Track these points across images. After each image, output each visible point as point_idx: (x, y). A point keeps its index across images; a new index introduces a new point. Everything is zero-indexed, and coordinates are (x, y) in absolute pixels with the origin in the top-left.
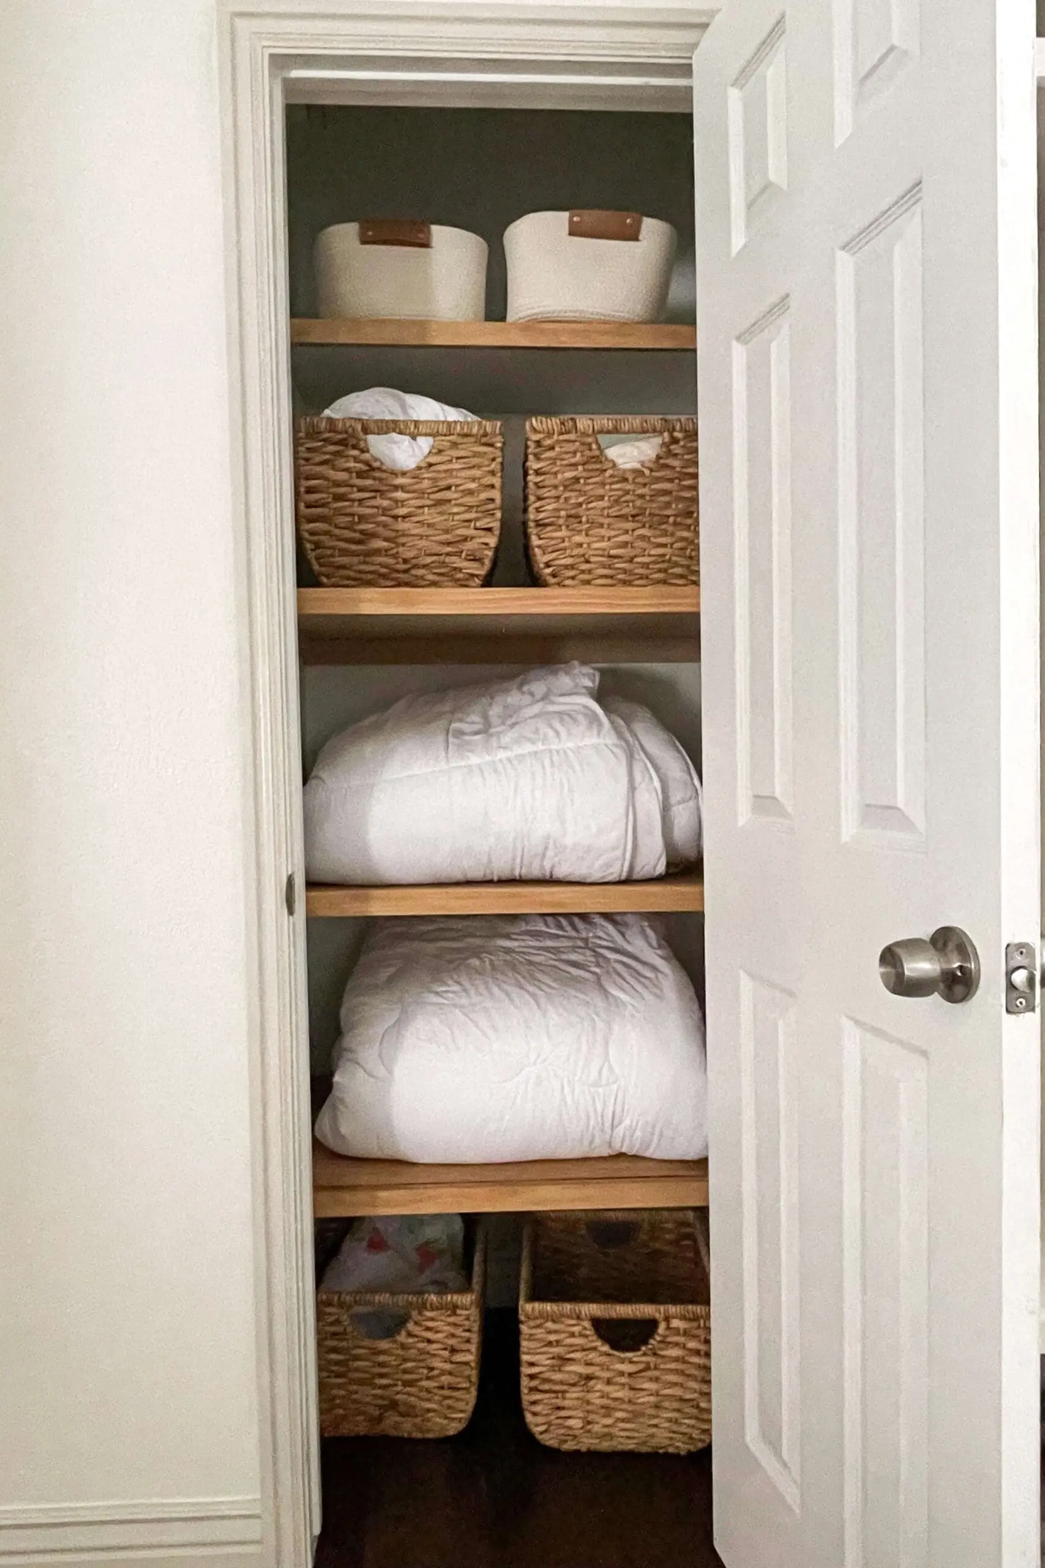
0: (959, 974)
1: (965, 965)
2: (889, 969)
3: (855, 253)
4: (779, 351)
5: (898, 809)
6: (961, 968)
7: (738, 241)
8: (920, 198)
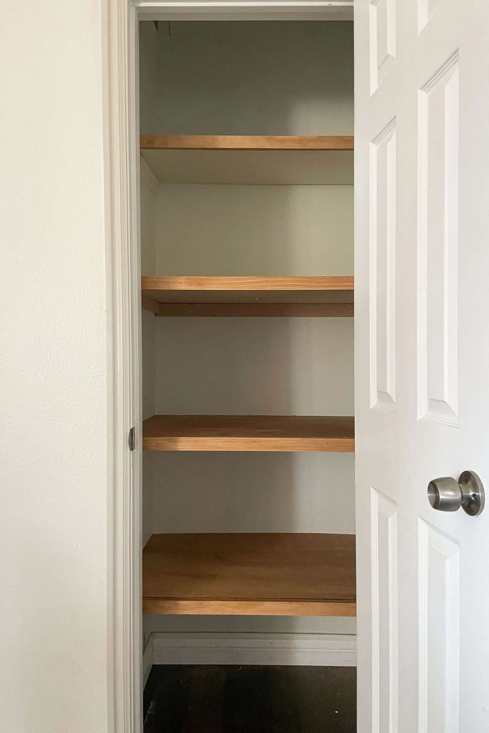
0: (473, 499)
1: (477, 494)
2: (433, 495)
3: (428, 91)
4: (391, 147)
5: (445, 402)
6: (474, 495)
7: (374, 88)
8: (458, 60)
